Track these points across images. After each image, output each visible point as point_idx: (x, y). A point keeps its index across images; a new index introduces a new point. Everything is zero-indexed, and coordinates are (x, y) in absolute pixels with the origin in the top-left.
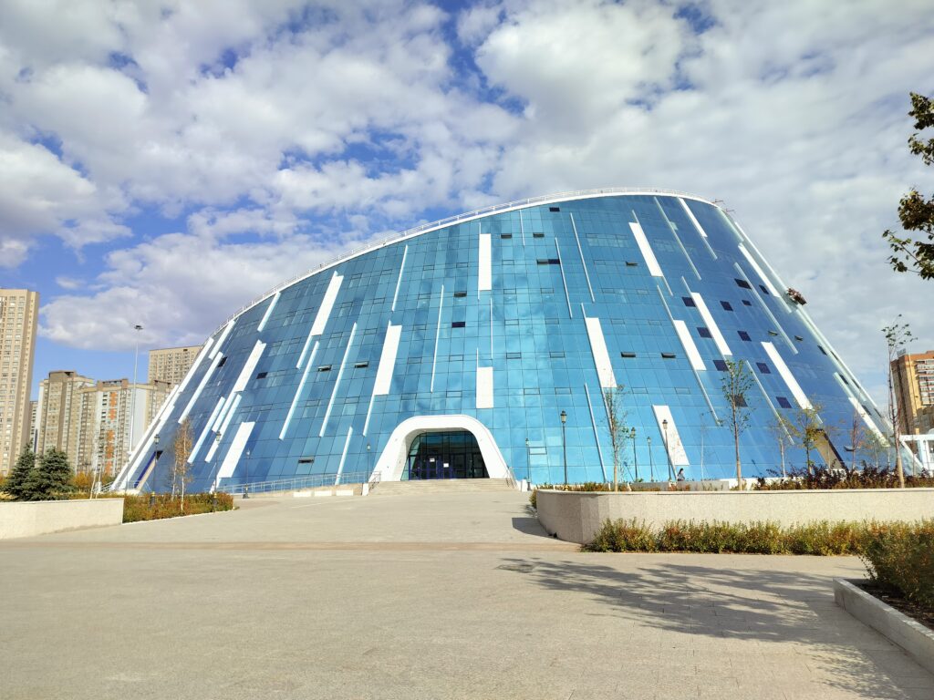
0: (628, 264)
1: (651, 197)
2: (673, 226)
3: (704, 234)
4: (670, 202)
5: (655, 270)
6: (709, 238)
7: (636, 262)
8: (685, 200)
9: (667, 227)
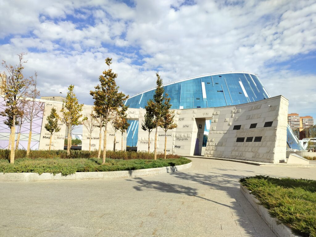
0: (240, 93)
1: (243, 74)
2: (249, 83)
3: (256, 85)
4: (247, 75)
5: (246, 95)
6: (257, 86)
7: (241, 93)
8: (250, 74)
9: (248, 83)
